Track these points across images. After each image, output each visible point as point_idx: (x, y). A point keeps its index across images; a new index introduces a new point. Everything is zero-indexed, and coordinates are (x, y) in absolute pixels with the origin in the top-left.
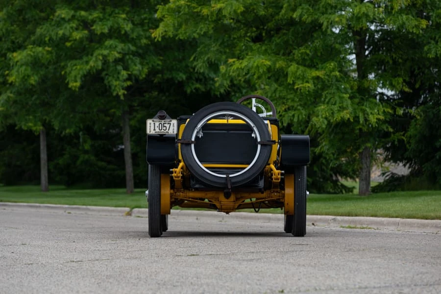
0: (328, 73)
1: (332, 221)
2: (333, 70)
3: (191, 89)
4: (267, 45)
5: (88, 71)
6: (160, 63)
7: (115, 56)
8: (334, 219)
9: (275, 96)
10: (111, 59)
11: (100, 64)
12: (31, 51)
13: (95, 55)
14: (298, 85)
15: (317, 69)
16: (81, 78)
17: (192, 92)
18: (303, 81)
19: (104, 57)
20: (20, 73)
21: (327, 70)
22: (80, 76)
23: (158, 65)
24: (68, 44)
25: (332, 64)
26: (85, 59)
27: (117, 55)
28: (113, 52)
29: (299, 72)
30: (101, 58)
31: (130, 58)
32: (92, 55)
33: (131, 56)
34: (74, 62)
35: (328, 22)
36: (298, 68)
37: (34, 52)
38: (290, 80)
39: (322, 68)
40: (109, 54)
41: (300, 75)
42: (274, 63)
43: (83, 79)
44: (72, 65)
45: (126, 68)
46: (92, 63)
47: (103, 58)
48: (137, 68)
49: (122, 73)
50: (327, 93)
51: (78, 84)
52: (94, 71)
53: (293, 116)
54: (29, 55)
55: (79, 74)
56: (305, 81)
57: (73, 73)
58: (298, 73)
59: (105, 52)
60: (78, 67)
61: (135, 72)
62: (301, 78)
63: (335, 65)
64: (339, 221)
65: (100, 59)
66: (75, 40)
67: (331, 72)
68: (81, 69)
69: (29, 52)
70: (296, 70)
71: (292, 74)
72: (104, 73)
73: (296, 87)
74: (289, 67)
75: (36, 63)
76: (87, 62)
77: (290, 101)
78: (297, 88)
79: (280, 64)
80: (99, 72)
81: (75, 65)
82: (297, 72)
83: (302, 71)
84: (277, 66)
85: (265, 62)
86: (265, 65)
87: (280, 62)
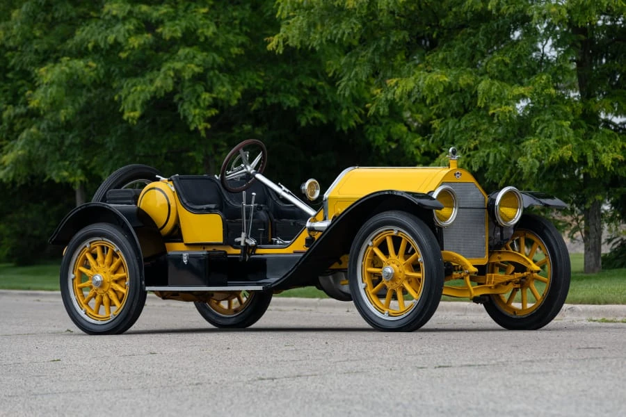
0: (539, 90)
1: (568, 311)
2: (545, 87)
3: (307, 119)
4: (445, 51)
5: (153, 94)
6: (261, 81)
7: (193, 70)
9: (460, 127)
10: (187, 75)
11: (170, 82)
12: (67, 65)
13: (163, 69)
14: (495, 109)
15: (522, 84)
16: (142, 105)
17: (308, 123)
18: (502, 103)
19: (177, 72)
20: (48, 95)
21: (536, 85)
22: (140, 102)
23: (258, 83)
24: (123, 55)
25: (544, 77)
26: (148, 77)
27: (197, 70)
28: (189, 65)
29: (494, 90)
30: (172, 73)
31: (215, 74)
32: (159, 70)
33: (217, 72)
34: (134, 80)
36: (492, 85)
37: (70, 68)
38: (480, 103)
39: (529, 83)
40: (184, 68)
41: (495, 94)
42: (456, 79)
43: (145, 107)
44: (130, 85)
45: (209, 90)
46: (158, 83)
47: (175, 74)
48: (225, 89)
49: (203, 97)
50: (538, 120)
51: (137, 114)
52: (163, 94)
53: (488, 155)
54: (62, 72)
55: (139, 98)
56: (504, 103)
57: (130, 98)
58: (492, 92)
59: (178, 65)
60: (139, 88)
61: (222, 96)
62: (497, 98)
63: (548, 78)
64: (579, 311)
65: (170, 75)
66: (133, 49)
67: (543, 90)
68: (143, 91)
69: (63, 68)
70: (488, 86)
71: (483, 93)
72: (176, 98)
73: (491, 112)
74: (480, 82)
75: (73, 85)
76: (152, 81)
77: (481, 134)
78: (494, 114)
79: (465, 79)
80: (170, 95)
81: (134, 85)
82: (490, 89)
83: (498, 88)
84: (461, 81)
85: (442, 77)
86: (441, 82)
87: (465, 77)
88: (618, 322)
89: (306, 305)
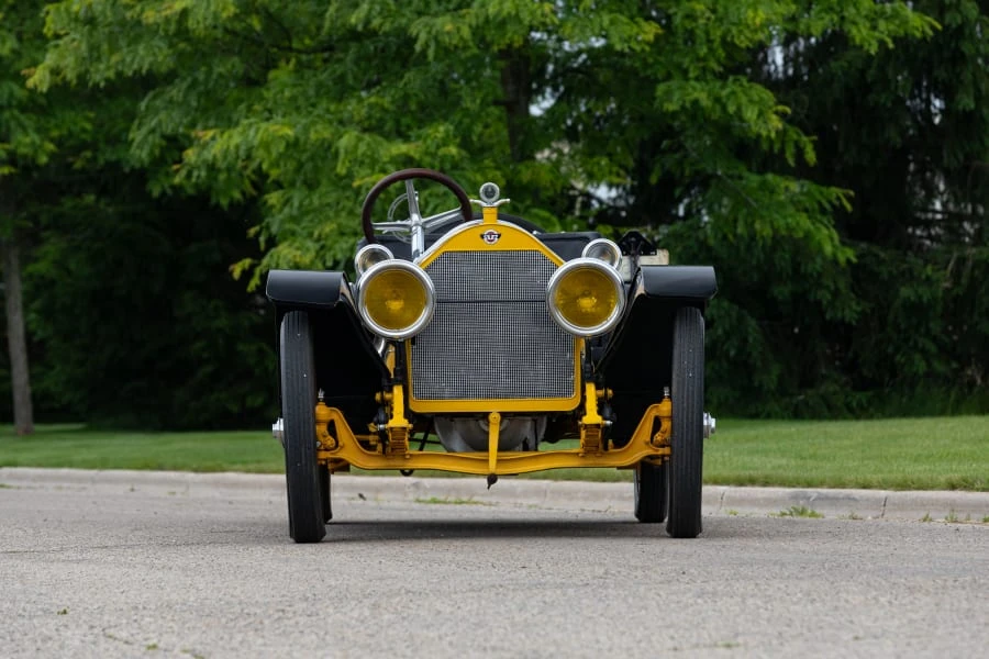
0: (432, 149)
1: (412, 489)
2: (445, 143)
8: (416, 485)
9: (311, 202)
14: (363, 178)
15: (406, 139)
18: (373, 169)
21: (429, 141)
25: (442, 129)
29: (362, 148)
35: (429, 33)
36: (360, 140)
38: (341, 169)
39: (419, 137)
41: (363, 155)
42: (306, 129)
50: (430, 195)
56: (377, 168)
58: (360, 151)
62: (367, 161)
63: (447, 132)
64: (425, 488)
67: (438, 147)
70: (353, 143)
71: (346, 152)
73: (356, 184)
74: (341, 137)
77: (343, 214)
78: (360, 187)
79: (319, 132)
82: (356, 147)
83: (368, 144)
84: (313, 136)
85: (282, 129)
86: (282, 137)
87: (319, 127)
88: (450, 503)
89: (80, 480)
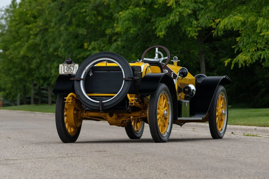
5: (170, 24)
7: (188, 12)
10: (185, 14)
11: (177, 18)
12: (132, 10)
13: (174, 12)
16: (165, 29)
19: (181, 13)
20: (124, 26)
22: (164, 28)
24: (156, 7)
26: (168, 16)
27: (190, 12)
28: (186, 10)
30: (178, 13)
32: (172, 13)
34: (161, 19)
37: (134, 11)
40: (184, 11)
43: (167, 30)
44: (159, 21)
45: (197, 20)
46: (172, 18)
47: (180, 14)
49: (193, 23)
51: (163, 33)
52: (174, 24)
54: (130, 13)
55: (163, 26)
57: (160, 27)
59: (181, 10)
60: (163, 22)
65: (177, 14)
66: (160, 4)
68: (165, 23)
69: (130, 11)
72: (181, 25)
75: (135, 19)
76: (169, 18)
80: (178, 23)
81: (161, 21)
